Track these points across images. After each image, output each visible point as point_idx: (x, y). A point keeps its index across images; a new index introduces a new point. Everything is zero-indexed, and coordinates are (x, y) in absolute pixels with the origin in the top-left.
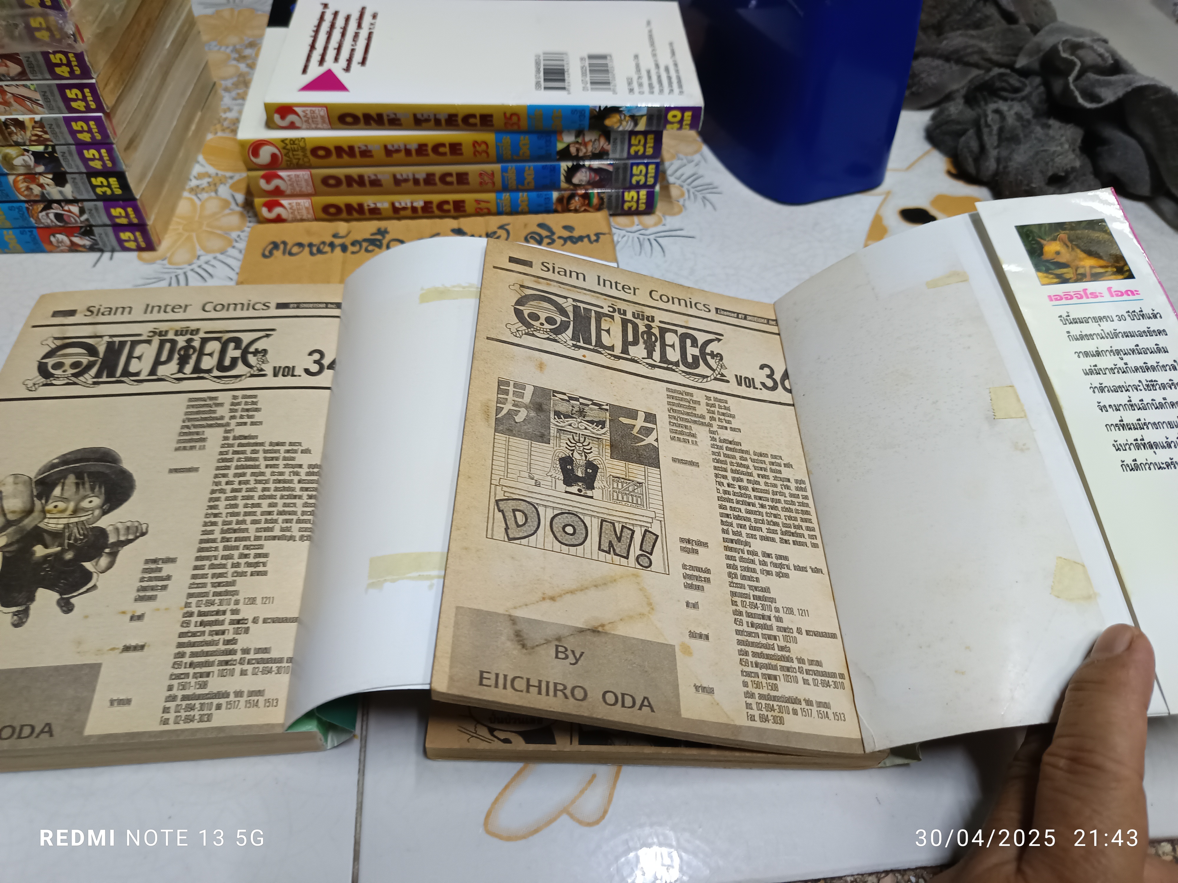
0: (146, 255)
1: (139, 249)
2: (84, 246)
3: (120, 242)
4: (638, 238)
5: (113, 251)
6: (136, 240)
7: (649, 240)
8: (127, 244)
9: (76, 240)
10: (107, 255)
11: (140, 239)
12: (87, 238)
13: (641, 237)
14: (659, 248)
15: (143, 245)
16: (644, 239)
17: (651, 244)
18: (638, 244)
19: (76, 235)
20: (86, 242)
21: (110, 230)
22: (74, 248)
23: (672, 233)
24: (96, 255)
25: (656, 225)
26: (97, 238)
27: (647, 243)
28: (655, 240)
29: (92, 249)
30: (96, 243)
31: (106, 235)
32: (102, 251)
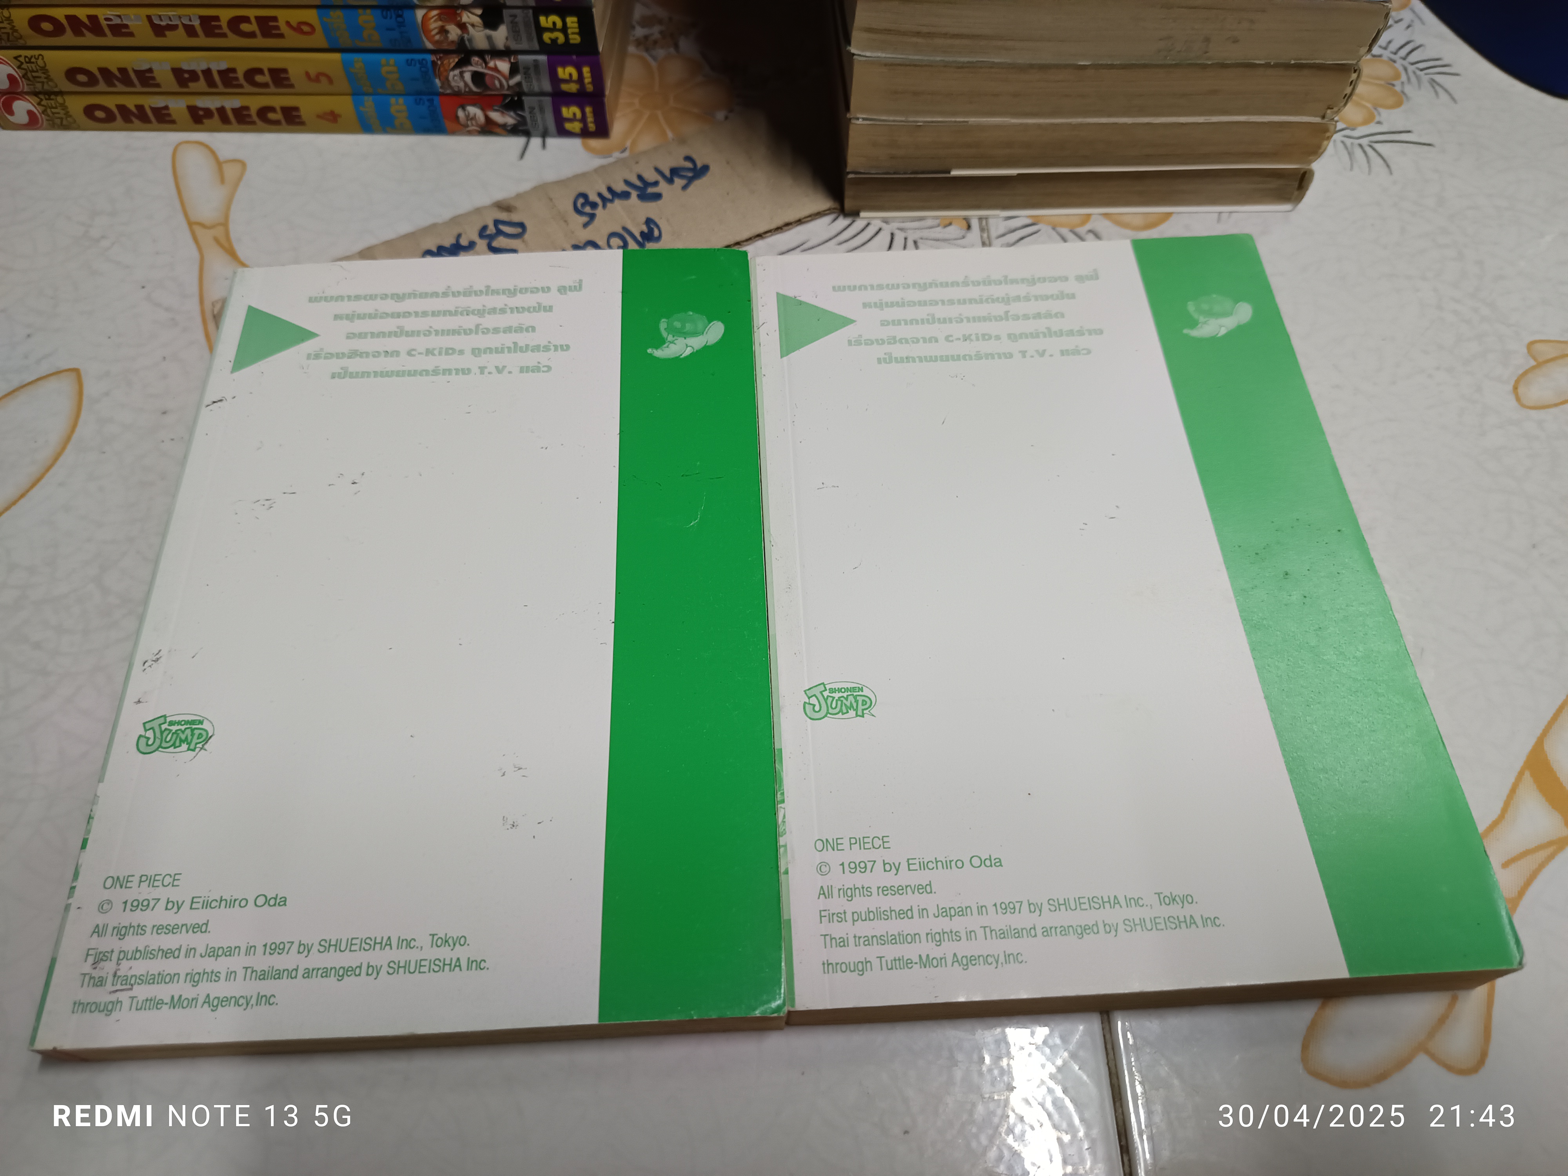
0: (594, 143)
1: (585, 133)
2: (504, 126)
3: (560, 121)
4: (1343, 142)
5: (544, 135)
6: (583, 119)
7: (1361, 146)
8: (568, 126)
9: (495, 116)
10: (536, 142)
11: (590, 118)
12: (512, 113)
13: (1348, 142)
14: (1380, 161)
15: (592, 127)
16: (1352, 144)
17: (1365, 152)
18: (1345, 152)
19: (496, 108)
20: (509, 119)
21: (548, 101)
22: (489, 129)
23: (1395, 137)
24: (520, 141)
25: (1366, 122)
26: (526, 114)
27: (1358, 152)
28: (1371, 146)
29: (518, 130)
30: (522, 121)
31: (542, 110)
32: (527, 134)
